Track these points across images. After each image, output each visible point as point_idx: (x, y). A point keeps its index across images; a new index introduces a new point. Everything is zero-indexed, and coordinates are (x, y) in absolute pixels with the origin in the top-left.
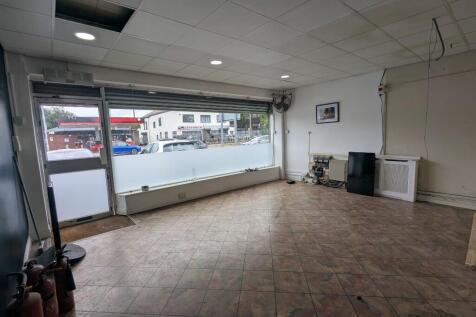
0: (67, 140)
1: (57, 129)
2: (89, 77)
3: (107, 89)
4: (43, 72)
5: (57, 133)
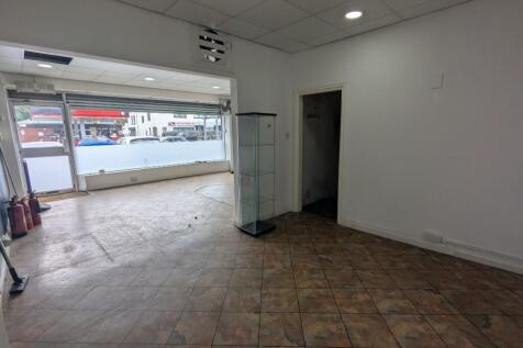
0: (41, 134)
1: (29, 122)
2: (51, 87)
3: (67, 95)
4: (15, 83)
5: (29, 126)
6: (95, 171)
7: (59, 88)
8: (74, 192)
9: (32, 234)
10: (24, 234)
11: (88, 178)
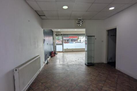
4: (57, 33)
6: (66, 48)
7: (62, 33)
8: (62, 52)
9: (53, 57)
10: (52, 57)
11: (65, 49)
